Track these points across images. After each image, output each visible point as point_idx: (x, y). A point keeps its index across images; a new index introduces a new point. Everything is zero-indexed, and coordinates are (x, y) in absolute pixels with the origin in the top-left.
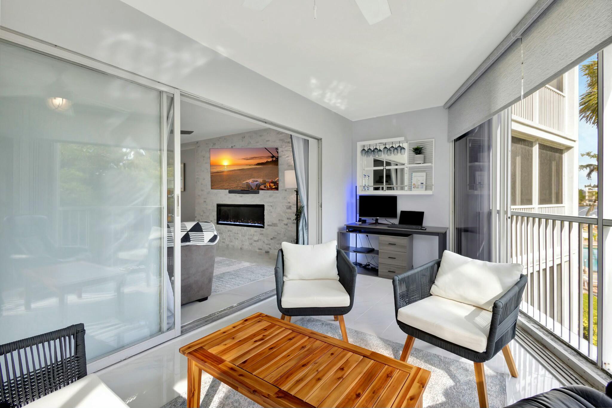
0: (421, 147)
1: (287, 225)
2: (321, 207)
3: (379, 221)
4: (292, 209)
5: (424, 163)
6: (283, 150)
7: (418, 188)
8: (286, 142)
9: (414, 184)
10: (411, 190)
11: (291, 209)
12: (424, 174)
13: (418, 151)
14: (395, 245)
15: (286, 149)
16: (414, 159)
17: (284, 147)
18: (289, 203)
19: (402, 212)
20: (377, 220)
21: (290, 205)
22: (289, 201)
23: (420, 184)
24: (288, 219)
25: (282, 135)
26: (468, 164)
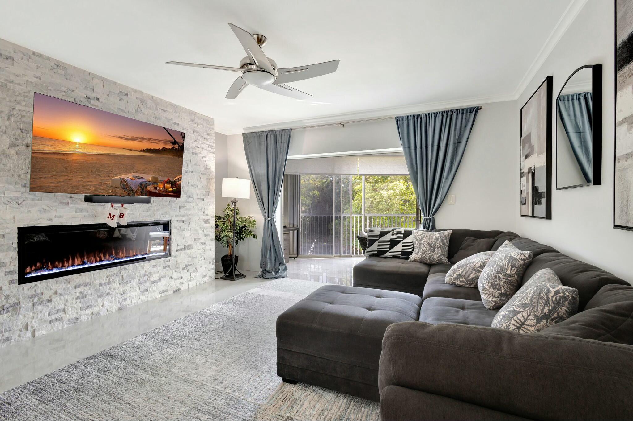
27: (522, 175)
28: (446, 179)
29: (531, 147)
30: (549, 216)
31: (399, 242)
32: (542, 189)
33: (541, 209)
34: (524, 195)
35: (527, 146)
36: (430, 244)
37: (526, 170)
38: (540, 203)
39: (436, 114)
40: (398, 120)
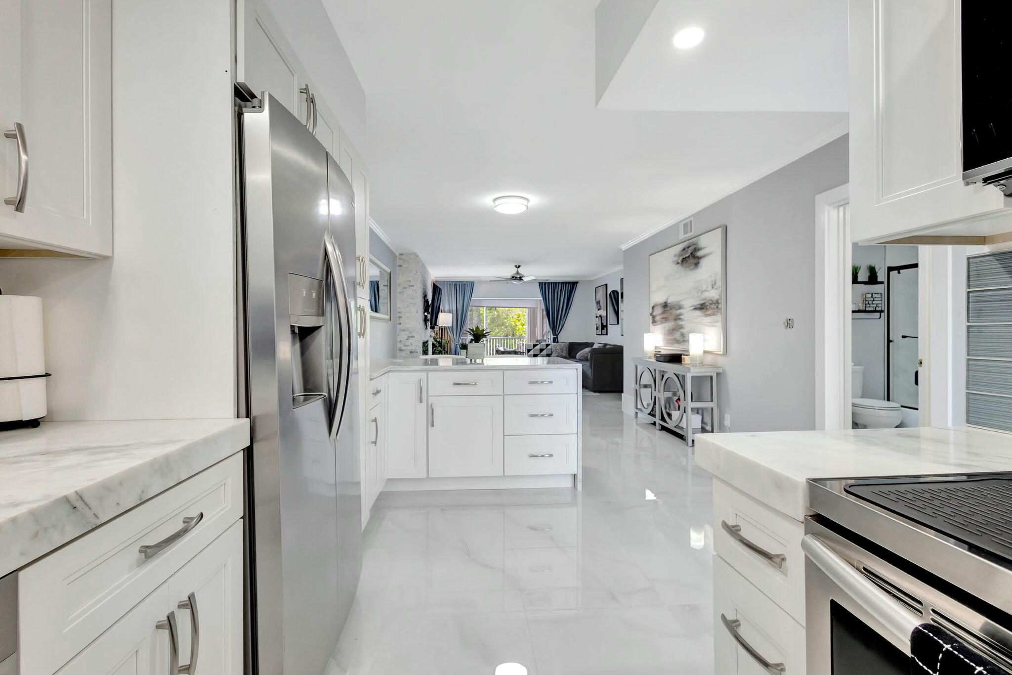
27: (597, 317)
28: (564, 316)
29: (600, 306)
30: (607, 334)
31: (544, 349)
32: (605, 324)
33: (604, 332)
34: (597, 326)
35: (598, 305)
36: (561, 349)
37: (599, 316)
38: (604, 329)
39: (559, 283)
40: (541, 284)
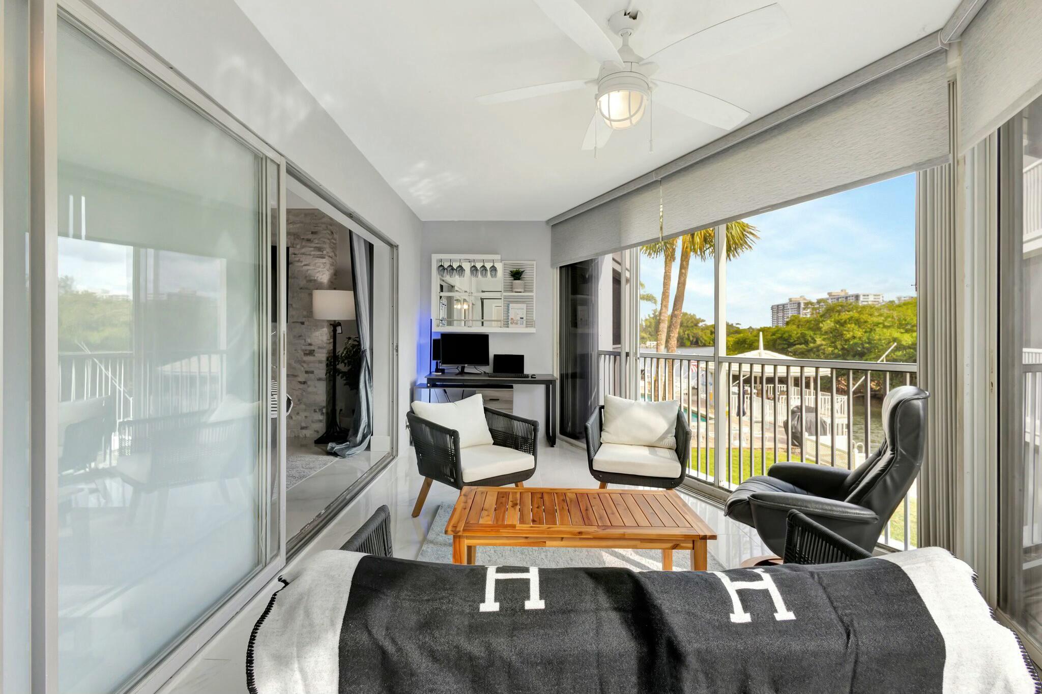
0: (522, 270)
1: (304, 383)
2: (397, 351)
3: (466, 370)
4: (316, 355)
5: (525, 291)
6: (296, 252)
7: (517, 324)
8: (303, 239)
9: (512, 319)
10: (508, 327)
11: (314, 356)
12: (524, 306)
13: (517, 275)
14: (499, 401)
15: (303, 250)
16: (512, 285)
17: (298, 247)
18: (310, 345)
19: (496, 356)
20: (463, 368)
21: (312, 348)
22: (309, 341)
23: (519, 318)
24: (307, 372)
25: (295, 226)
26: (570, 296)
